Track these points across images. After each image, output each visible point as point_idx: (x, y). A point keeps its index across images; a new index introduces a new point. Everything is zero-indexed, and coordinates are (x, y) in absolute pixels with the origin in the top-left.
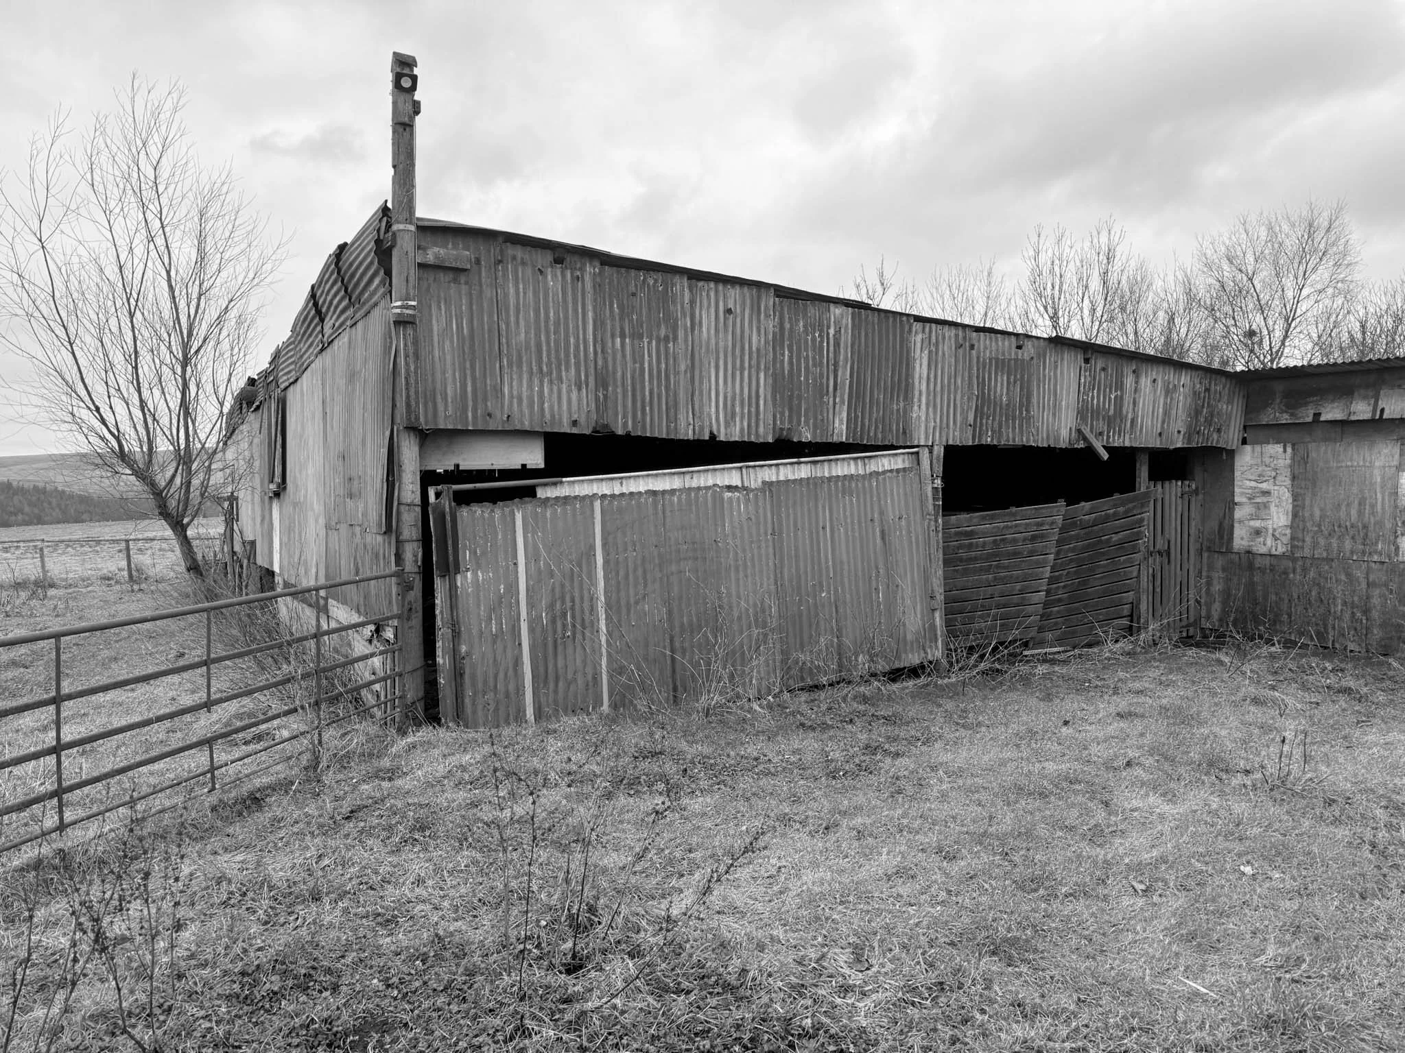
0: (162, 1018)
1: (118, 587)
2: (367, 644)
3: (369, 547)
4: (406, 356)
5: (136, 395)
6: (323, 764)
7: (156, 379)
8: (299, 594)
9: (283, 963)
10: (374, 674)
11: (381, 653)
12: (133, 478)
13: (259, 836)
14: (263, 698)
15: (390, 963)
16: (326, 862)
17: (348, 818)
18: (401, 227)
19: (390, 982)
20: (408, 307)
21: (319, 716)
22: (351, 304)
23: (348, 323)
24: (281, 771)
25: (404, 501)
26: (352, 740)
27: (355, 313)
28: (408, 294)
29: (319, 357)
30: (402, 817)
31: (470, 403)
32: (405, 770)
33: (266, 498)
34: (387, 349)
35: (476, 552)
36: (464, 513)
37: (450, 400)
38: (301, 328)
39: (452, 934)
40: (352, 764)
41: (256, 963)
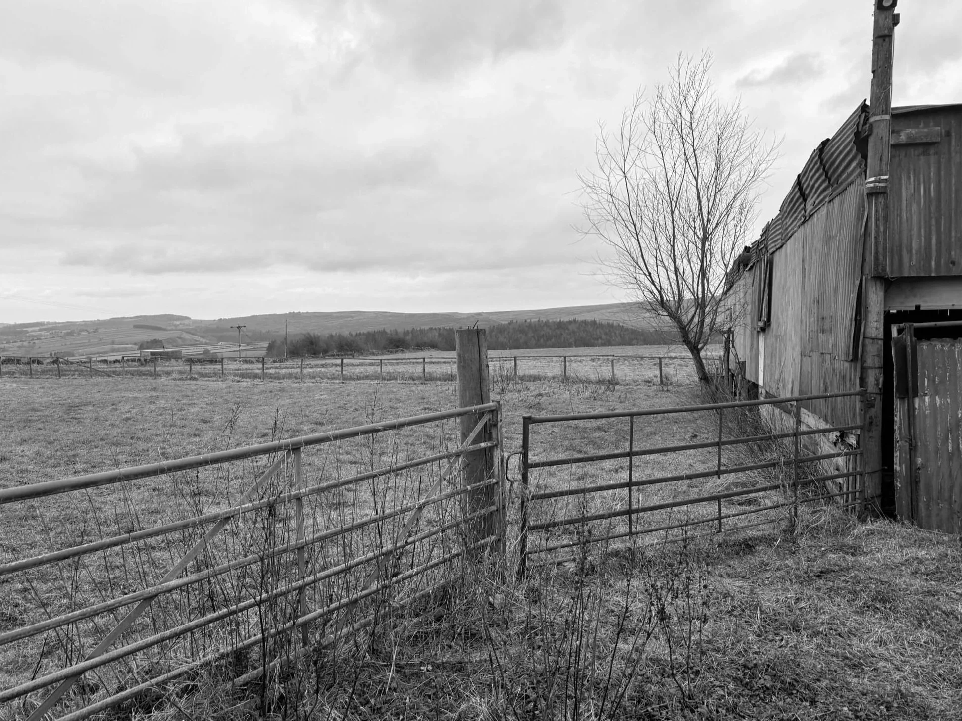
0: (692, 676)
1: (654, 387)
2: (832, 446)
3: (837, 371)
4: (877, 220)
5: (673, 264)
6: (798, 530)
7: (685, 254)
8: (777, 403)
9: (774, 669)
10: (838, 469)
11: (846, 454)
12: (668, 318)
13: (751, 572)
14: (752, 474)
15: (858, 699)
16: (802, 605)
17: (818, 576)
18: (878, 118)
19: (858, 714)
20: (880, 181)
21: (795, 495)
22: (830, 185)
23: (827, 200)
24: (766, 530)
25: (869, 335)
26: (820, 517)
27: (833, 191)
28: (881, 170)
29: (801, 228)
30: (866, 587)
31: (934, 254)
32: (865, 550)
33: (755, 332)
34: (859, 217)
35: (934, 381)
36: (924, 347)
37: (914, 252)
38: (788, 208)
39: (913, 695)
40: (821, 536)
41: (754, 662)
